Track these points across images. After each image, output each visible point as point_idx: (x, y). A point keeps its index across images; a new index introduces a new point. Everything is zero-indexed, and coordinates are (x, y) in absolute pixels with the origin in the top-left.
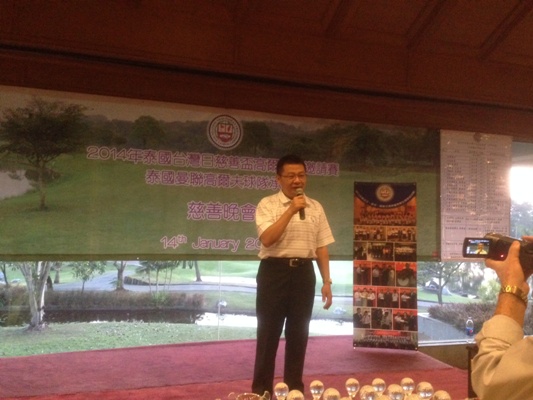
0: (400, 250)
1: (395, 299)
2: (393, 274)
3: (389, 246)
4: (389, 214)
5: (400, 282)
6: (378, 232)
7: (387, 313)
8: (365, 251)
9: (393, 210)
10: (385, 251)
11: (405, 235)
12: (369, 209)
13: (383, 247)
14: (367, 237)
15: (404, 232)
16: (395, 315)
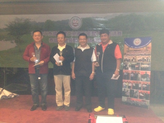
0: (143, 66)
1: (140, 86)
2: (139, 76)
3: (138, 64)
4: (139, 51)
5: (143, 79)
6: (134, 58)
7: (136, 92)
8: (128, 66)
9: (141, 49)
10: (136, 66)
11: (145, 60)
12: (130, 49)
13: (135, 65)
14: (129, 61)
15: (145, 58)
16: (139, 93)
